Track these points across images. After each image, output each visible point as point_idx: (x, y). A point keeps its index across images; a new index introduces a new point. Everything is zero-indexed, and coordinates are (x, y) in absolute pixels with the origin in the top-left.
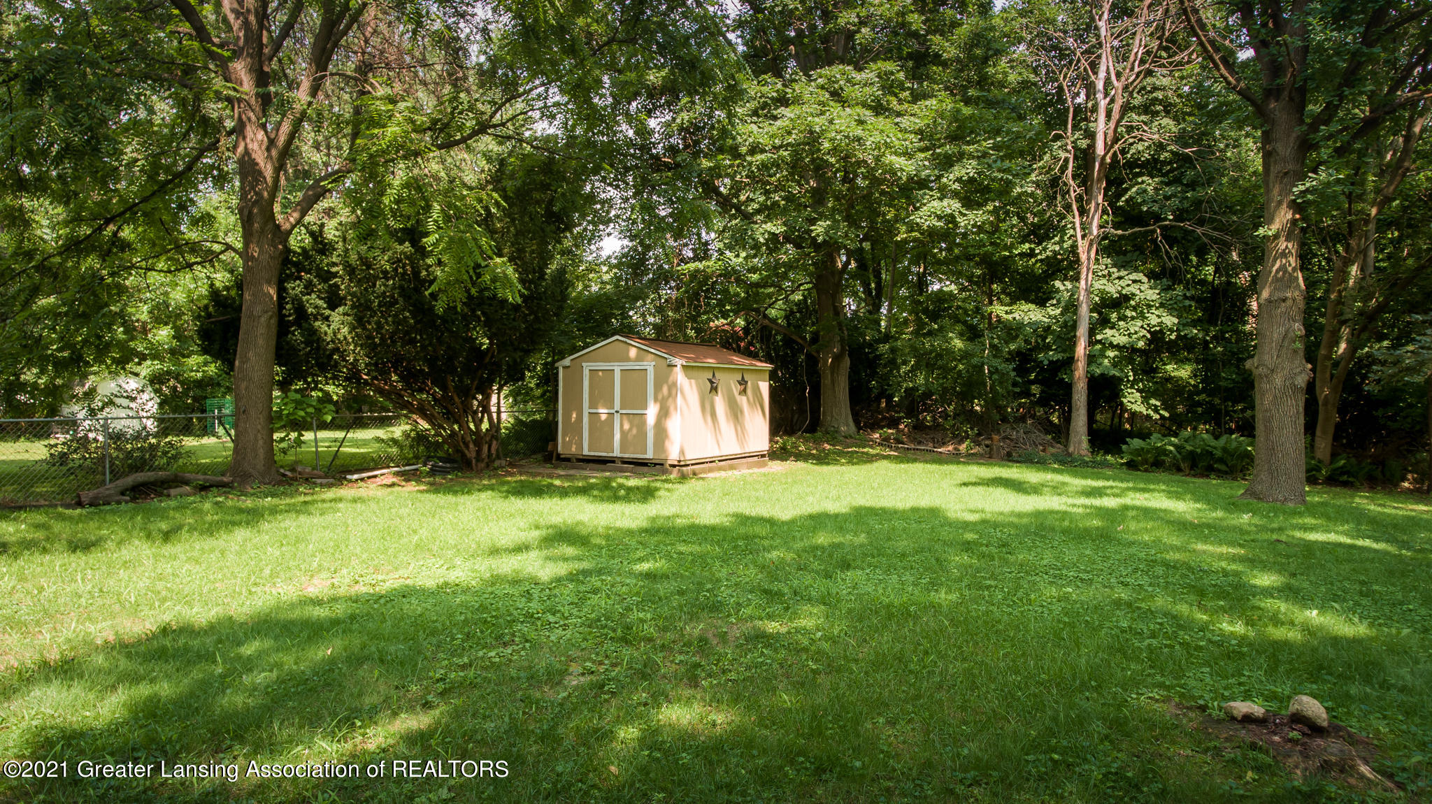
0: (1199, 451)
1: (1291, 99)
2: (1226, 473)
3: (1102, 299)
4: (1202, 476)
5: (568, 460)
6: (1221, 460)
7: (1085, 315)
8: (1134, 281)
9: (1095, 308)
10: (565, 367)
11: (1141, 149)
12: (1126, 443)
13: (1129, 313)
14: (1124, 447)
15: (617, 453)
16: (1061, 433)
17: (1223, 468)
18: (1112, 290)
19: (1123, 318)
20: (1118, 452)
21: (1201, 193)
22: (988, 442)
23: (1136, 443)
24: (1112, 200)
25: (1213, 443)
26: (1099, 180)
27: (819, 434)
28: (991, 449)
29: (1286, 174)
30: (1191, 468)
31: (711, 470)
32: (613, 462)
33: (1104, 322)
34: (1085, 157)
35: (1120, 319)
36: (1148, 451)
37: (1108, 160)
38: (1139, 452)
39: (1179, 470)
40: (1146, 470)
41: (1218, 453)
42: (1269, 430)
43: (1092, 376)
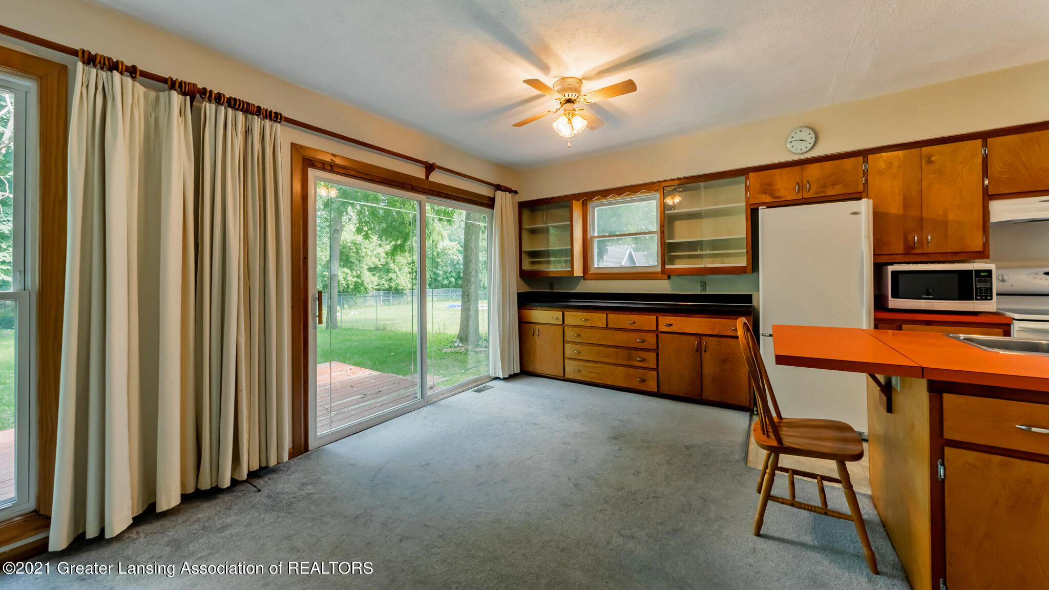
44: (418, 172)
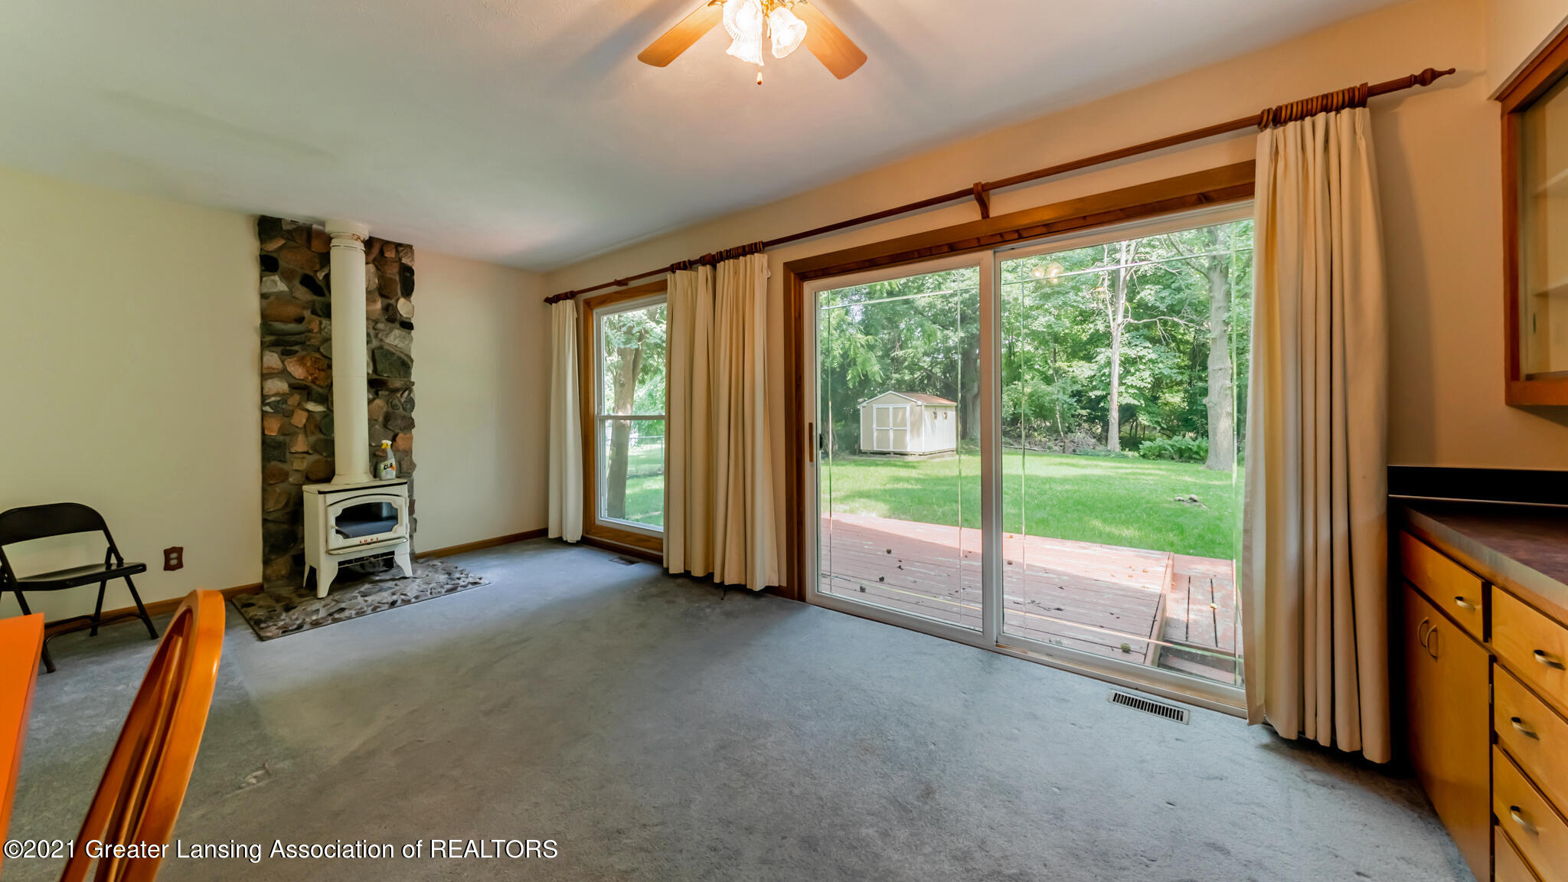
0: (1183, 447)
1: (1221, 272)
2: (1200, 460)
3: (1125, 359)
4: (1186, 462)
5: (866, 453)
6: (1197, 453)
7: (1117, 370)
8: (1145, 348)
9: (1123, 363)
10: (864, 407)
11: (1146, 267)
12: (1142, 444)
13: (1142, 367)
14: (1141, 446)
15: (891, 449)
16: (1103, 438)
17: (1198, 457)
18: (1132, 353)
19: (1138, 370)
20: (1137, 449)
21: (1181, 295)
22: (1061, 444)
23: (1147, 444)
24: (1130, 300)
25: (1192, 443)
26: (1123, 289)
27: (968, 440)
28: (1064, 448)
29: (1220, 308)
30: (1180, 458)
31: (933, 458)
32: (889, 453)
33: (1127, 372)
34: (1114, 276)
35: (1136, 370)
36: (1155, 448)
37: (1128, 278)
38: (1150, 449)
39: (1173, 459)
40: (1154, 459)
41: (1195, 449)
42: (1215, 434)
43: (1121, 405)
44: (966, 214)
